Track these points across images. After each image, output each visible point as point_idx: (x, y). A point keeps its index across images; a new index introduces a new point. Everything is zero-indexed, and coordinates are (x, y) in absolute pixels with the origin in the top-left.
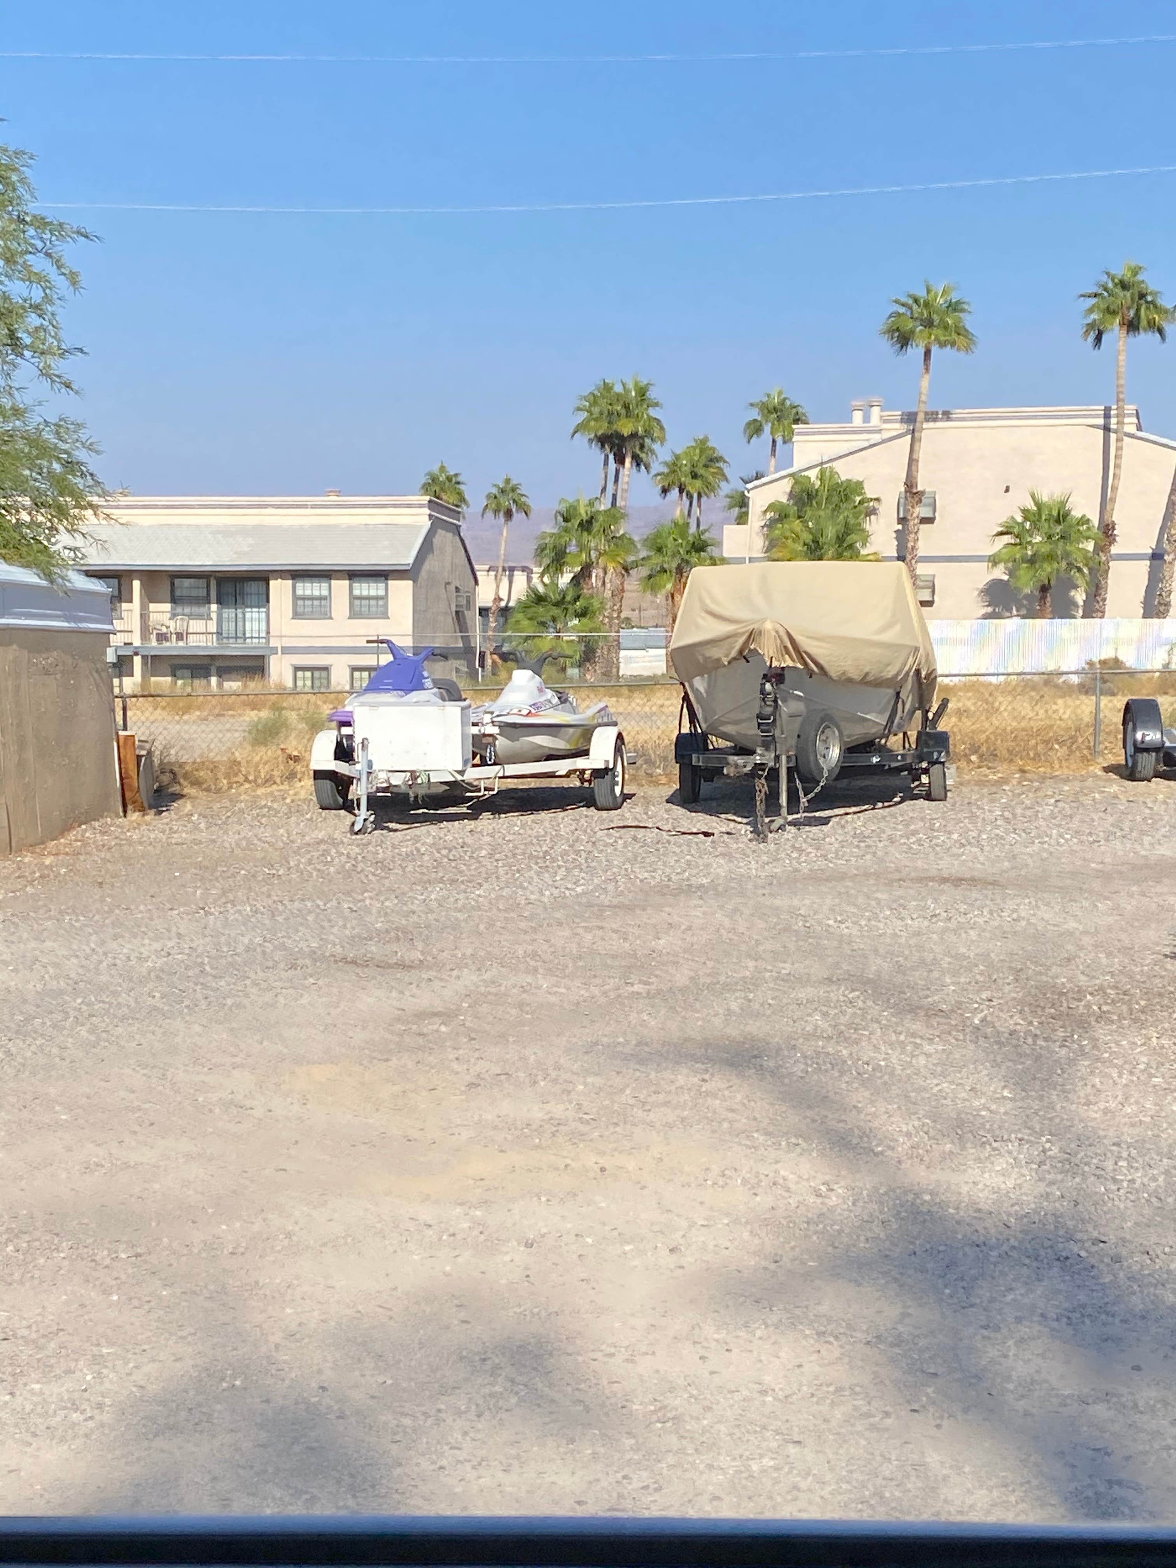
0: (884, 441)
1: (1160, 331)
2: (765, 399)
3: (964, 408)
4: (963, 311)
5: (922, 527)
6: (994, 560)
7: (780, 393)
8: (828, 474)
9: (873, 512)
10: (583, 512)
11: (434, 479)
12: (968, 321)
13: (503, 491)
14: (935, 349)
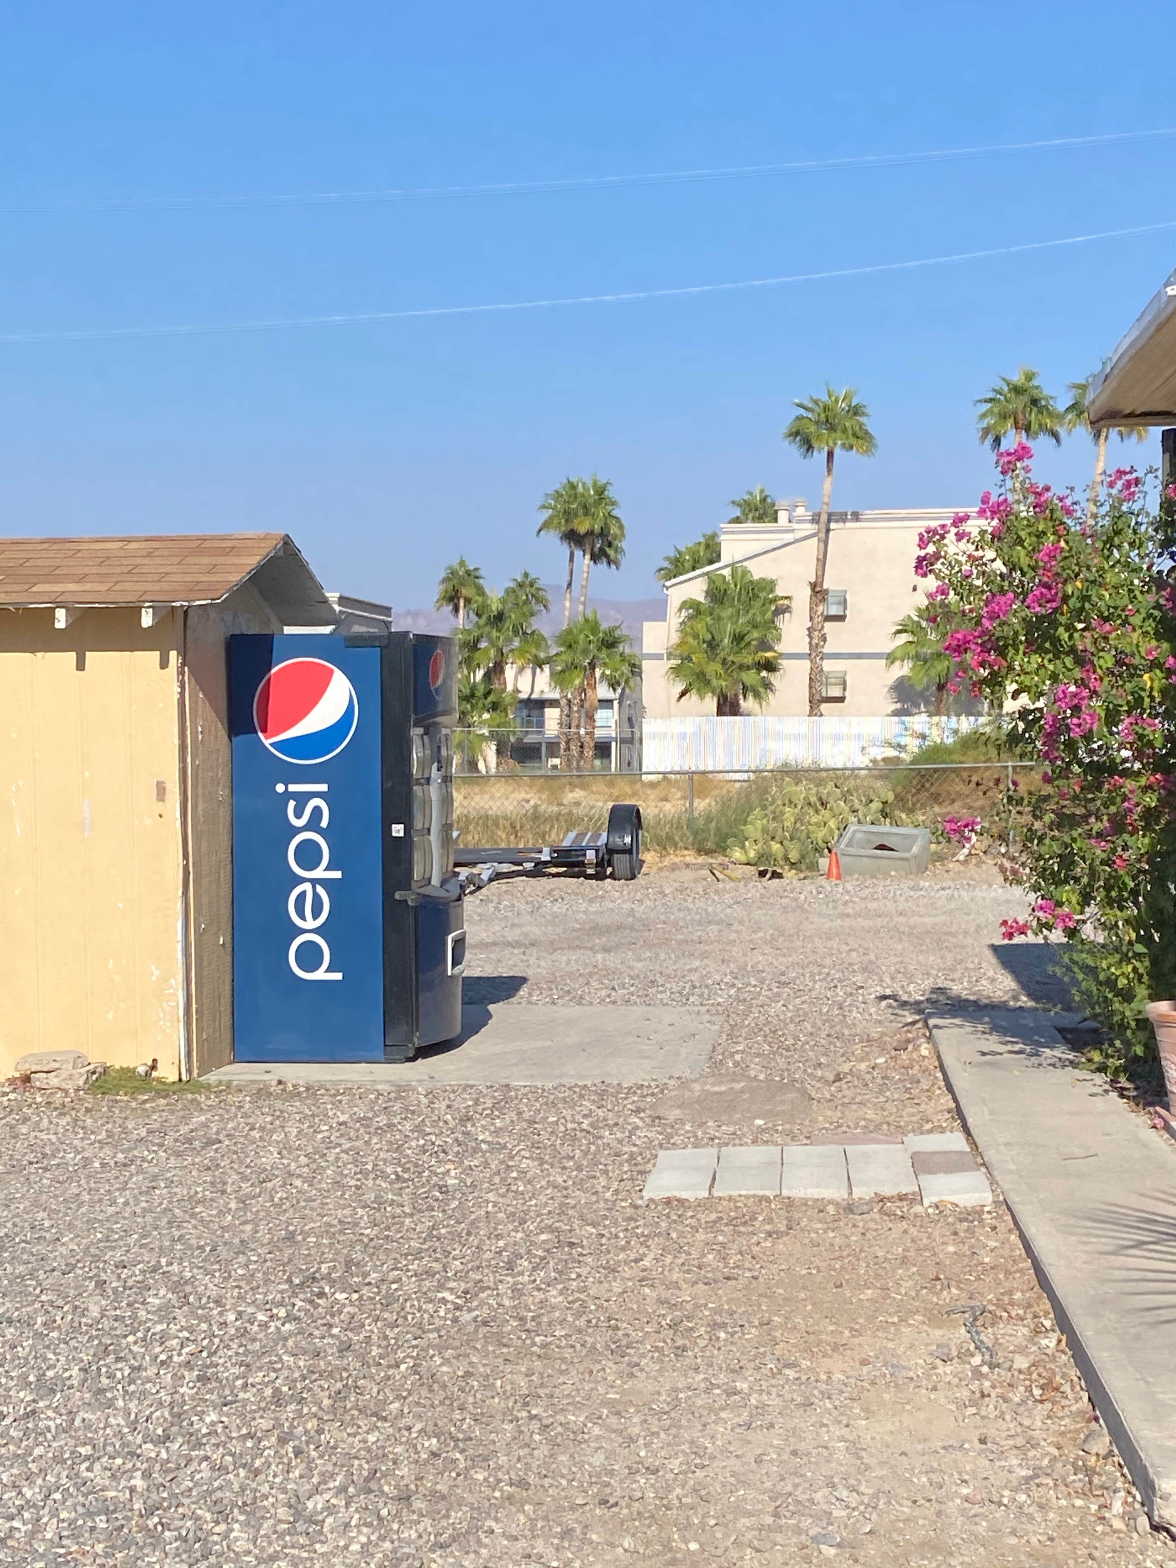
0: (796, 541)
1: (1055, 435)
2: (746, 497)
3: (872, 509)
4: (864, 414)
5: (826, 624)
6: (891, 658)
7: (762, 491)
8: (740, 573)
9: (787, 609)
10: (494, 608)
11: (453, 573)
12: (870, 424)
13: (521, 585)
14: (837, 451)
